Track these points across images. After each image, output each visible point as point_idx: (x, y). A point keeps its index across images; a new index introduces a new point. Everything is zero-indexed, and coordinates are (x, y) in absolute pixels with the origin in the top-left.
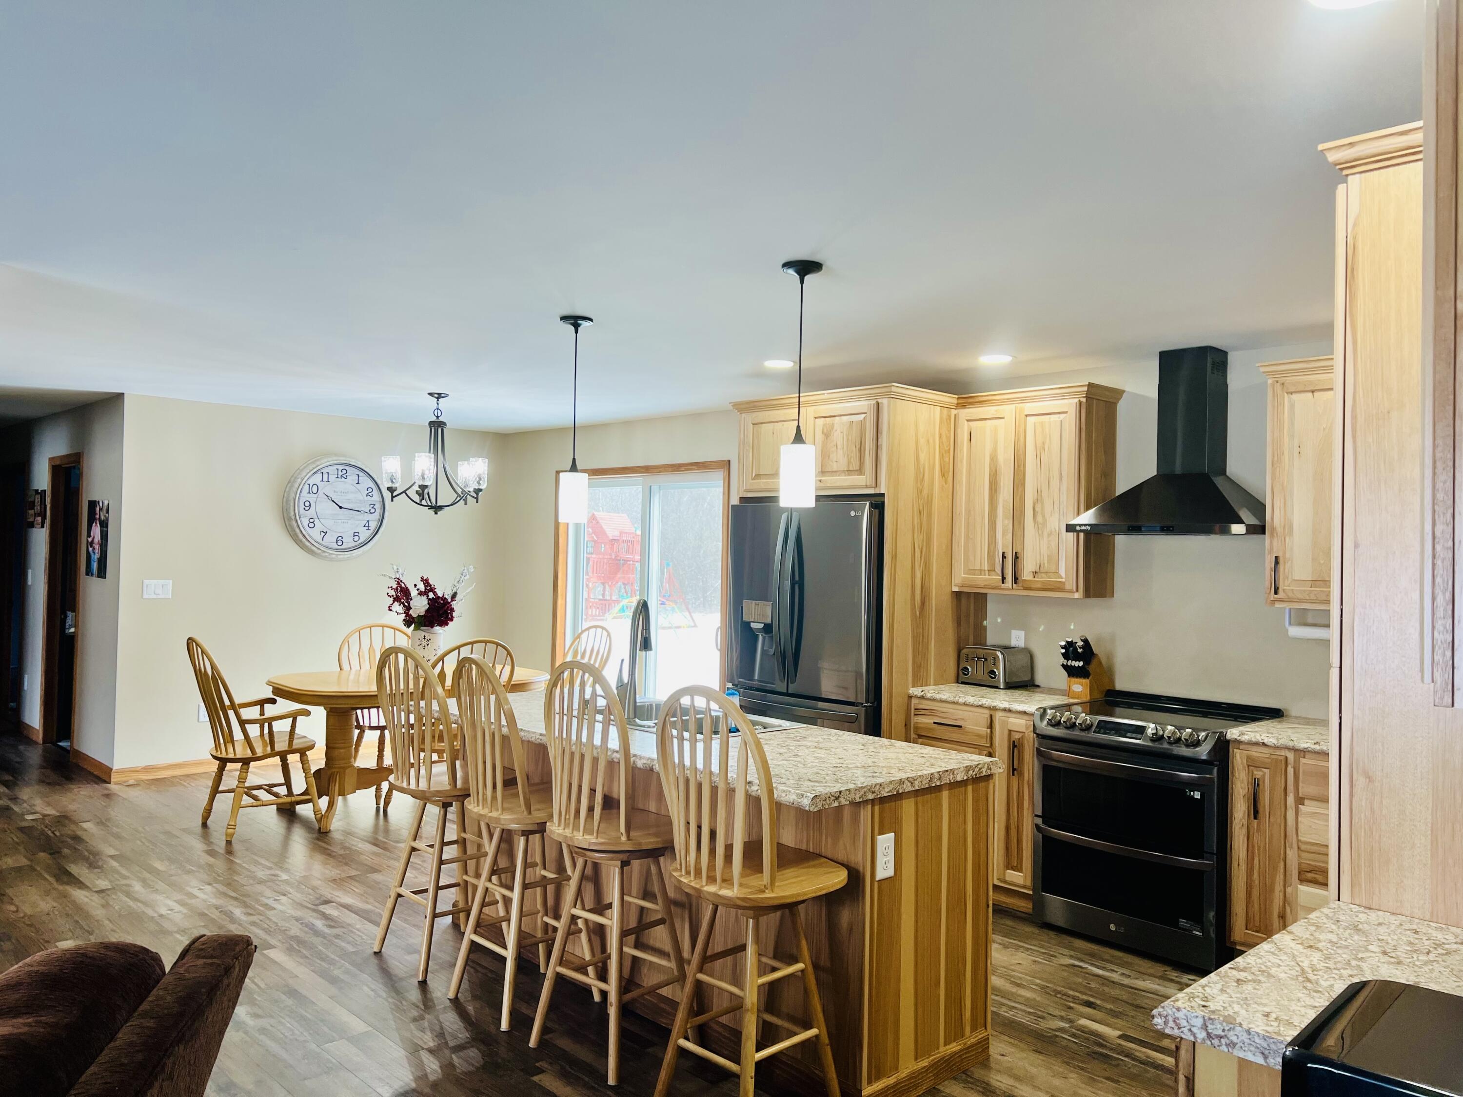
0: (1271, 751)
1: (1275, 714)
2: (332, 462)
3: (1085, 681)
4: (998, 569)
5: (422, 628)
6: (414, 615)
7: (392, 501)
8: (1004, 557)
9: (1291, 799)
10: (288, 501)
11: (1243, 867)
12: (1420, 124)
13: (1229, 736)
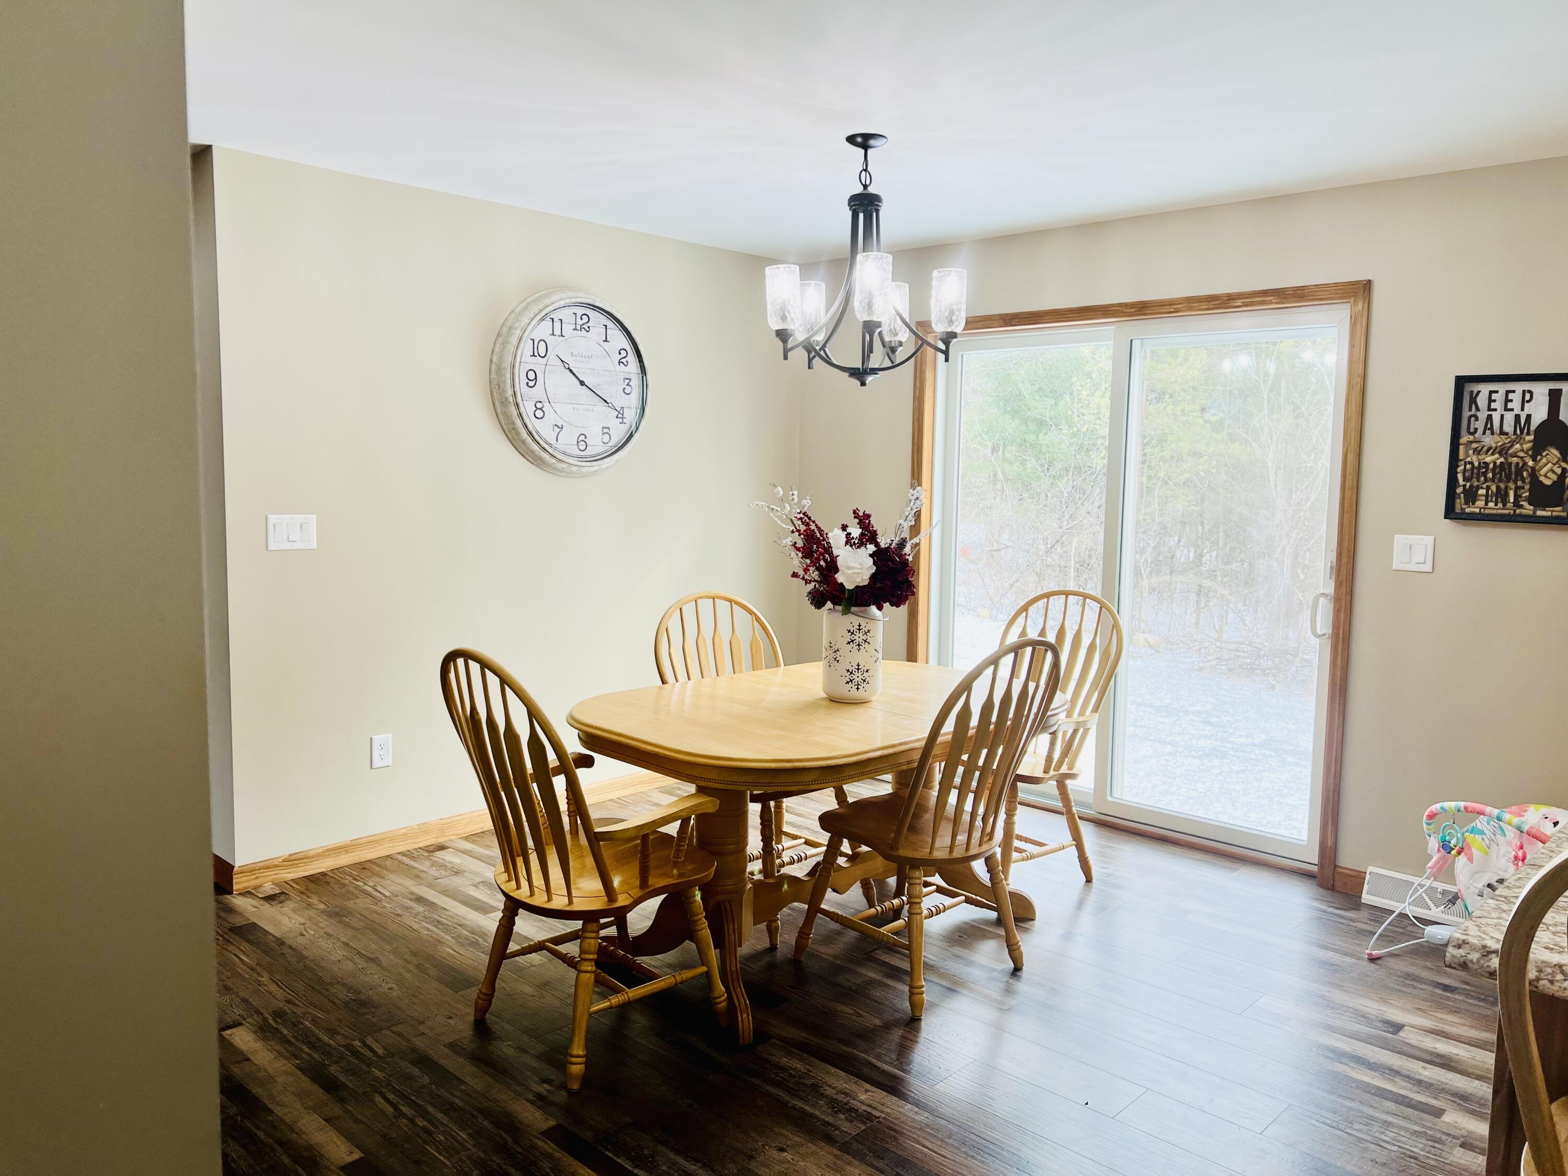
2: (568, 301)
5: (853, 609)
7: (786, 358)
10: (500, 370)
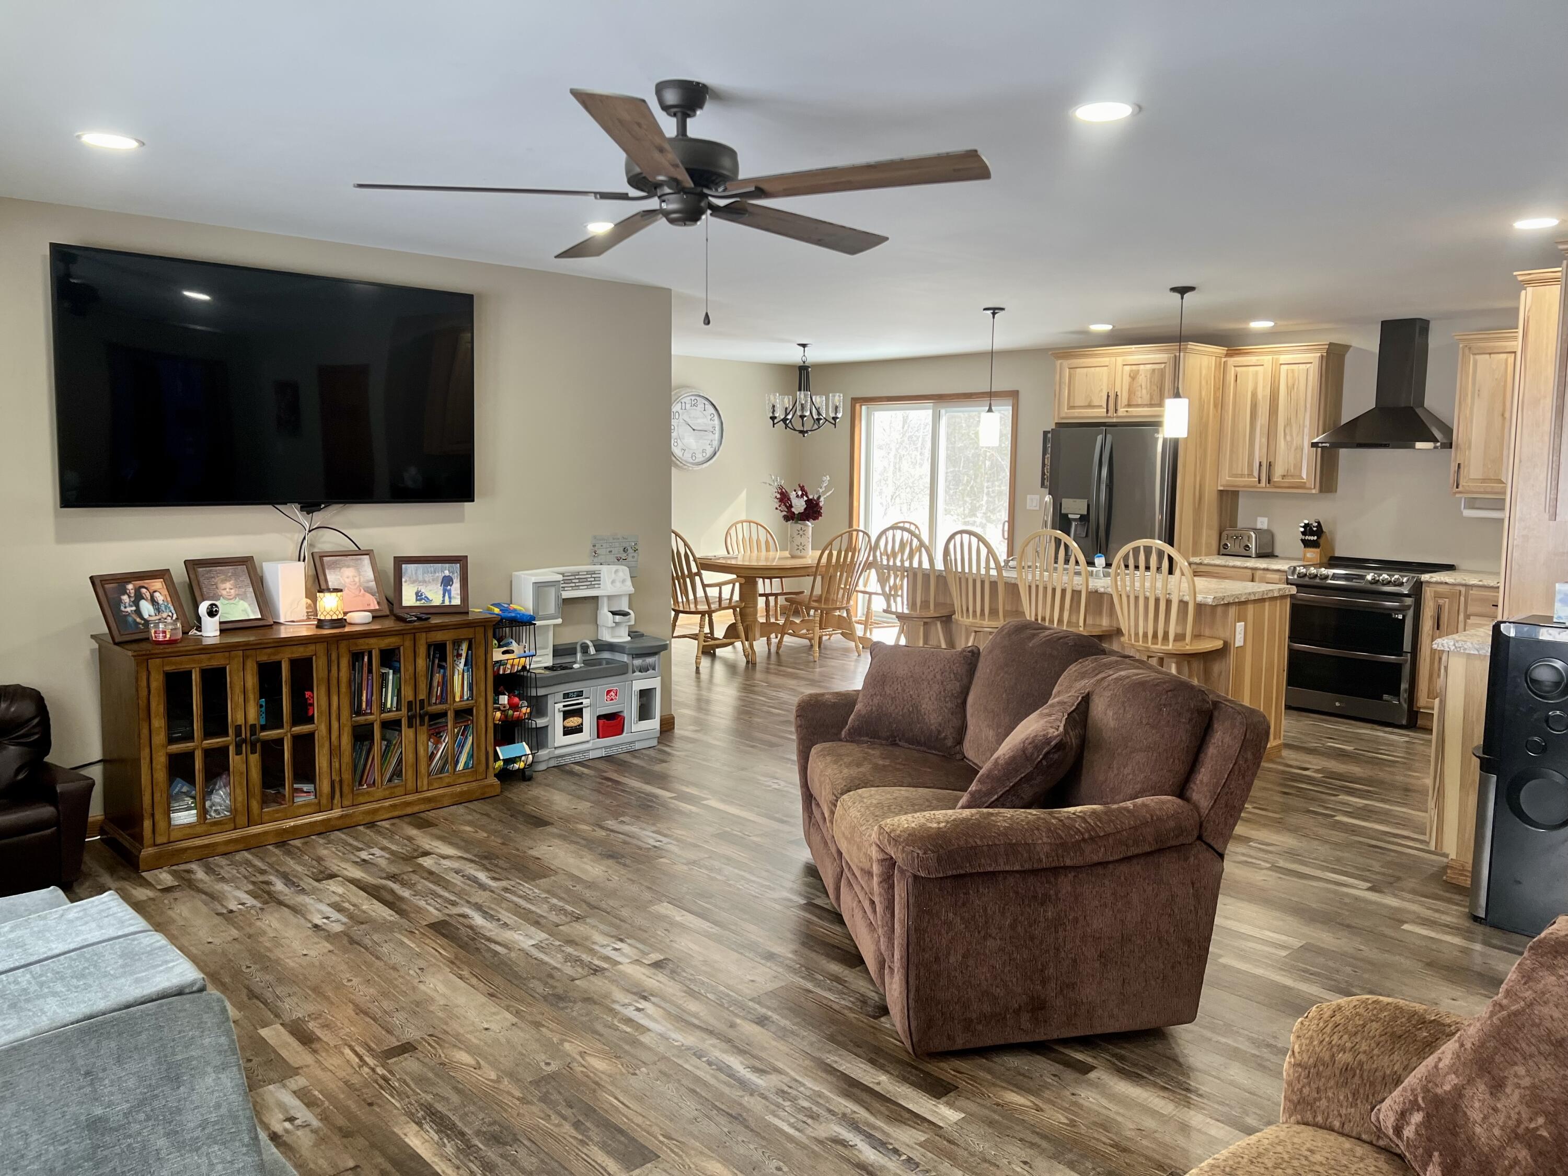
0: (1451, 587)
1: (1450, 568)
2: (688, 394)
3: (1318, 550)
4: (1256, 474)
5: (799, 522)
6: (796, 512)
8: (1260, 465)
9: (1461, 617)
11: (1428, 660)
12: (1560, 269)
13: (1423, 579)
